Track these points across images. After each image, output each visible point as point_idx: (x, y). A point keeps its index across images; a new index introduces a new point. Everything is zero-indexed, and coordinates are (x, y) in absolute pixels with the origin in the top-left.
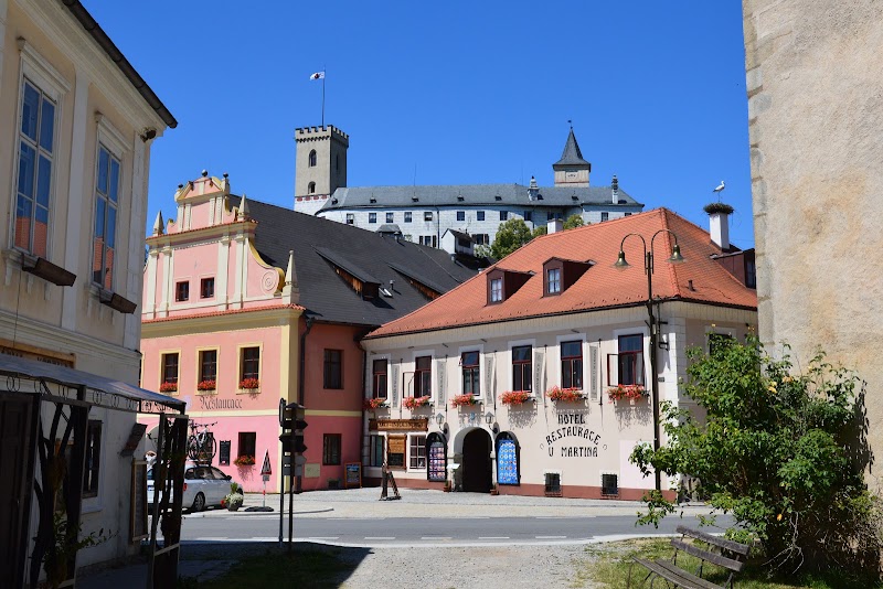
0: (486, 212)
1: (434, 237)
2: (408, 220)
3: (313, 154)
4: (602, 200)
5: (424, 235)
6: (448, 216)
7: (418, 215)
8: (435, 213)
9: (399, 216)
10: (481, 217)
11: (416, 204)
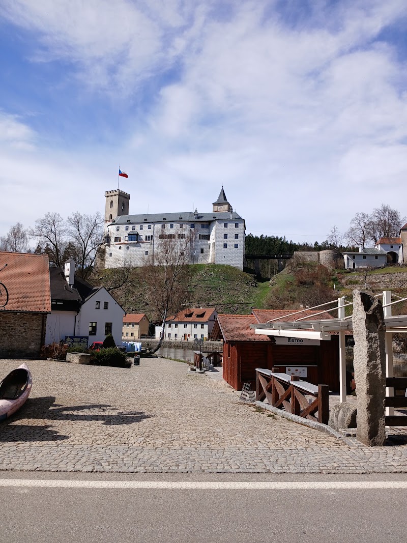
0: (174, 224)
1: (152, 236)
2: (141, 229)
3: (112, 202)
4: (225, 218)
5: (147, 235)
6: (158, 226)
7: (146, 226)
8: (152, 226)
9: (138, 227)
10: (172, 226)
11: (146, 222)
